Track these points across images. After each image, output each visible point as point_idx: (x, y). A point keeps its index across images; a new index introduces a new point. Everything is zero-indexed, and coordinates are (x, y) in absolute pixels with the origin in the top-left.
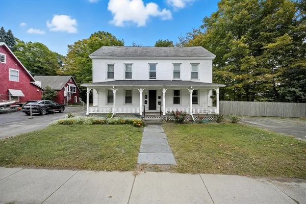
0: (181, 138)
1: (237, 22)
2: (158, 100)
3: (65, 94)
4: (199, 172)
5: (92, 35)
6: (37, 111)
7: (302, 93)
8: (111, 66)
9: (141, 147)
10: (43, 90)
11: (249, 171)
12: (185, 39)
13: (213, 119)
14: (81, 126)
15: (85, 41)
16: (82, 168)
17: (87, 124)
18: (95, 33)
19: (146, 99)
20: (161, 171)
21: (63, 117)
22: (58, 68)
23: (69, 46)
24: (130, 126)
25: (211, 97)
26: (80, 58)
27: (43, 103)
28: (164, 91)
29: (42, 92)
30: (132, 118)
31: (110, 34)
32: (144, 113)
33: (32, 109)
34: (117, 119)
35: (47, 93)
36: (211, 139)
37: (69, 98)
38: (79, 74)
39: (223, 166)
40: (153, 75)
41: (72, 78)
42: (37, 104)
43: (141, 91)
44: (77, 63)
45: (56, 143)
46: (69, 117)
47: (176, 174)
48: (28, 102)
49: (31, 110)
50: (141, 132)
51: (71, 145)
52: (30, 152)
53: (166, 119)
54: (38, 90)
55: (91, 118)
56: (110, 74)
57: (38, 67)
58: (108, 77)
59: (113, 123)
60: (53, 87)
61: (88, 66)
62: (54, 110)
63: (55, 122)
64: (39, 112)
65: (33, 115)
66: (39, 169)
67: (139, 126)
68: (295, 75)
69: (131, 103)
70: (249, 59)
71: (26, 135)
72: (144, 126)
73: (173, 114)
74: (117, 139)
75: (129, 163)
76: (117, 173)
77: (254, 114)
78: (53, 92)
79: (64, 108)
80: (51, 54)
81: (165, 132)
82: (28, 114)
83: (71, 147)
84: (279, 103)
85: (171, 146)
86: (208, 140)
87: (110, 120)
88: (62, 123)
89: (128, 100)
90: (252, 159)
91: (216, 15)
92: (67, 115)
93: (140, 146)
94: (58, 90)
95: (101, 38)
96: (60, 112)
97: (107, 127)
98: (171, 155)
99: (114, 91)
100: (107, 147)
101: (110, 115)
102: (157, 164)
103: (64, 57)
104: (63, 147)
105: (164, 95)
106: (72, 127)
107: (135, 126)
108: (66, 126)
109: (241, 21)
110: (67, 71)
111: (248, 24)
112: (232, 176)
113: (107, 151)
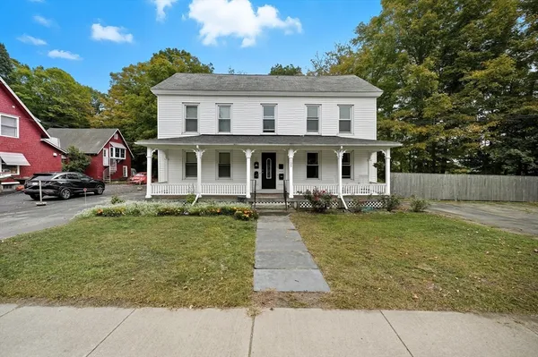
0: (329, 241)
1: (417, 33)
2: (278, 172)
3: (106, 162)
4: (378, 307)
5: (155, 55)
6: (51, 191)
7: (532, 159)
8: (191, 108)
9: (257, 257)
10: (64, 154)
11: (474, 302)
12: (323, 64)
13: (380, 205)
14: (136, 218)
15: (142, 66)
16: (143, 303)
17: (149, 216)
18: (161, 52)
19: (257, 170)
20: (303, 306)
21: (102, 202)
22: (92, 115)
23: (111, 74)
24: (229, 218)
25: (375, 165)
26: (134, 96)
27: (64, 177)
28: (291, 155)
29: (63, 157)
30: (232, 204)
31: (188, 54)
32: (254, 194)
33: (43, 188)
34: (205, 205)
35: (71, 159)
36: (384, 241)
37: (113, 169)
38: (131, 125)
39: (421, 293)
40: (269, 125)
41: (118, 132)
42: (53, 179)
43: (249, 154)
44: (127, 105)
45: (89, 251)
46: (113, 203)
47: (334, 311)
48: (37, 175)
49: (40, 190)
50: (252, 229)
51: (119, 257)
52: (35, 271)
53: (295, 205)
54: (55, 154)
55: (155, 203)
56: (191, 124)
57: (56, 112)
58: (187, 130)
59: (197, 214)
60: (82, 149)
61: (149, 110)
62: (85, 190)
63: (86, 212)
64: (56, 194)
65: (44, 200)
66: (52, 305)
67: (246, 219)
68: (520, 126)
69: (229, 176)
70: (440, 98)
71: (27, 237)
72: (256, 218)
73: (308, 196)
74: (209, 242)
75: (237, 290)
76: (216, 311)
77: (448, 197)
78: (84, 159)
79: (104, 186)
80: (80, 90)
81: (298, 228)
82: (35, 197)
83: (120, 261)
84: (491, 177)
85: (313, 256)
86: (380, 242)
87: (191, 207)
88: (101, 214)
89: (224, 171)
90: (473, 279)
91: (379, 22)
92: (109, 199)
93: (254, 256)
94: (92, 155)
95: (171, 60)
96: (96, 194)
97: (186, 220)
98: (318, 272)
99: (199, 155)
100: (190, 259)
101: (190, 199)
102: (292, 292)
103: (103, 96)
104: (103, 259)
105: (291, 161)
106: (119, 220)
107: (239, 217)
108: (107, 218)
109: (424, 31)
110: (108, 120)
111: (436, 36)
112: (444, 313)
113: (192, 266)
